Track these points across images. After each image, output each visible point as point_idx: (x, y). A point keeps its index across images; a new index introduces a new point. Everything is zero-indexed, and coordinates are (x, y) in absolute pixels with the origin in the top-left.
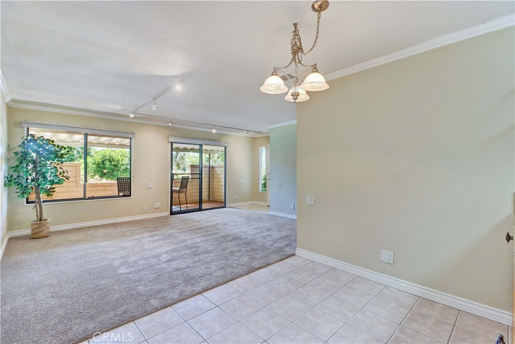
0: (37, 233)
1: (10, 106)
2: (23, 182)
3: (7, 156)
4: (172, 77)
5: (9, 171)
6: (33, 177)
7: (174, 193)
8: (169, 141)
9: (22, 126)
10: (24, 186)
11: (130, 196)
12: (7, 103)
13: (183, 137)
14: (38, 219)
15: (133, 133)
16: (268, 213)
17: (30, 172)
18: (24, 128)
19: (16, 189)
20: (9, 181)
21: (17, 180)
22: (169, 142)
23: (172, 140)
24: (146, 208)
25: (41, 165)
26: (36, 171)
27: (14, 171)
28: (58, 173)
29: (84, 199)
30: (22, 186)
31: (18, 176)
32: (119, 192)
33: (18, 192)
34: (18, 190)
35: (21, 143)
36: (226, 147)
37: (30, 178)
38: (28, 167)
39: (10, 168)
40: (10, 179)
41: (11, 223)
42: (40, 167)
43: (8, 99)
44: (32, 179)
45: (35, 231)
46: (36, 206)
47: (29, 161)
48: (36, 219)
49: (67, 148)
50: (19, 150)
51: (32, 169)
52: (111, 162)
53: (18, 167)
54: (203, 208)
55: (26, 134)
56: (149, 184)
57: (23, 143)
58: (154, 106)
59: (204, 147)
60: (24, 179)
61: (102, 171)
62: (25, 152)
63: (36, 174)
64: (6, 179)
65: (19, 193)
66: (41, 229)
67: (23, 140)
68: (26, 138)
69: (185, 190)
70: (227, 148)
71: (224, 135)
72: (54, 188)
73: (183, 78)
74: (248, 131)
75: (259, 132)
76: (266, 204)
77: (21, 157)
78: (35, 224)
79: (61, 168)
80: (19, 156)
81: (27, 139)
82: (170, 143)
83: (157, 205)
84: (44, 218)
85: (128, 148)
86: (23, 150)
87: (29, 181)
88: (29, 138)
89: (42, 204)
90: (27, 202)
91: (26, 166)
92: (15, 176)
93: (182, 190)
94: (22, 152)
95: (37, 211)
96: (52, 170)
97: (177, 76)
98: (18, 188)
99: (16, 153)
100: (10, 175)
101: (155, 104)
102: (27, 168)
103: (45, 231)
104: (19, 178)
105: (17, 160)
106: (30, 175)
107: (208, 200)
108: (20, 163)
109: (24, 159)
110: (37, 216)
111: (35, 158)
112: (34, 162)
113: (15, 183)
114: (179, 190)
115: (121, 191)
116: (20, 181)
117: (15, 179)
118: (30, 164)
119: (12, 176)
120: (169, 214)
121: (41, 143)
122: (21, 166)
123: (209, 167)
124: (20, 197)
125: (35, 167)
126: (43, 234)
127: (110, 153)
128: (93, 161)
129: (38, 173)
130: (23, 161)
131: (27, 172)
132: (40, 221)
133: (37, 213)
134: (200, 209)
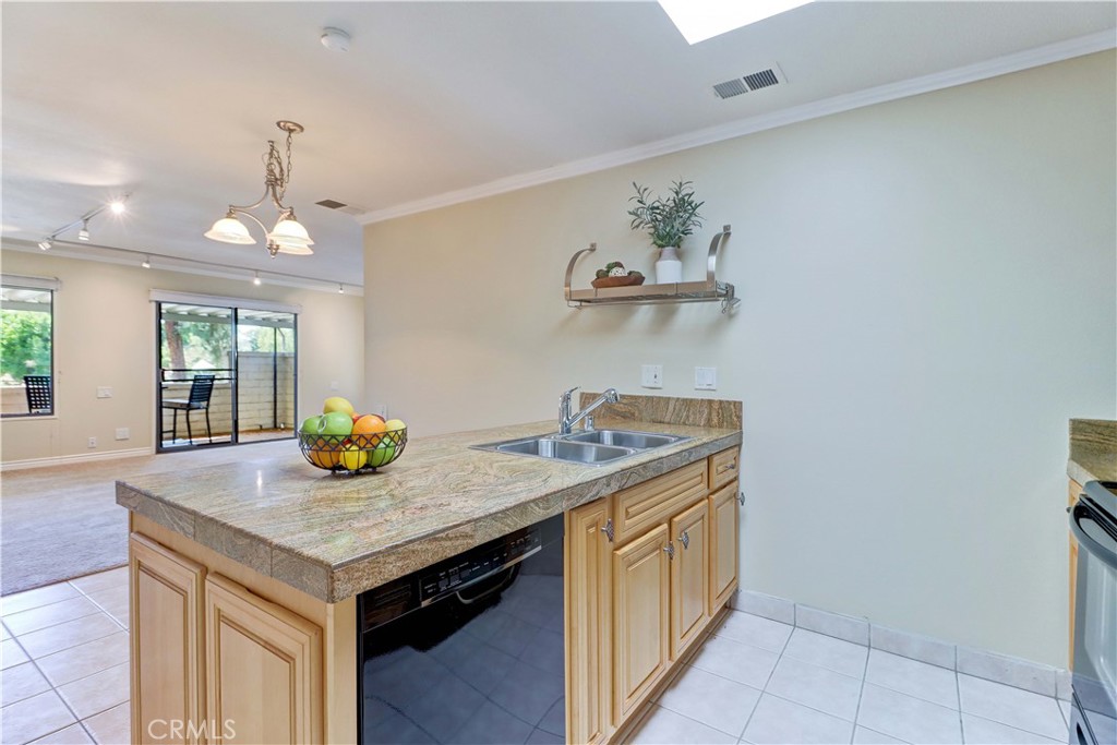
4: (105, 188)
7: (164, 410)
8: (150, 298)
11: (52, 413)
13: (190, 292)
15: (58, 280)
22: (150, 301)
23: (156, 296)
32: (30, 406)
36: (296, 315)
54: (240, 441)
56: (101, 389)
58: (82, 233)
59: (242, 314)
61: (20, 364)
69: (204, 404)
70: (298, 317)
71: (291, 290)
73: (127, 191)
74: (341, 284)
82: (153, 304)
83: (122, 432)
85: (46, 311)
93: (195, 404)
97: (114, 188)
101: (85, 230)
107: (271, 425)
114: (189, 405)
120: (153, 451)
123: (275, 357)
134: (235, 442)
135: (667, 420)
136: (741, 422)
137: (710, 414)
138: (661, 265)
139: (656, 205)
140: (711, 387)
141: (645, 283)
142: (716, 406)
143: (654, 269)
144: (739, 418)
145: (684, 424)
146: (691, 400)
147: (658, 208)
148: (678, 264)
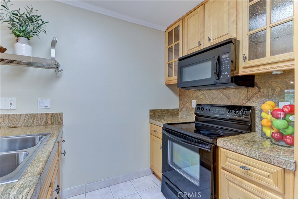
135: (19, 126)
136: (62, 121)
137: (47, 119)
138: (18, 45)
139: (16, 12)
140: (47, 108)
141: (5, 52)
142: (49, 116)
143: (13, 47)
144: (62, 119)
145: (31, 126)
146: (36, 114)
147: (17, 15)
148: (29, 47)
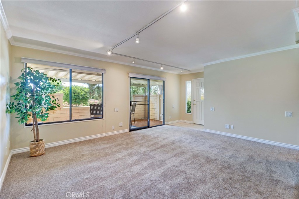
0: (35, 152)
1: (12, 44)
2: (23, 108)
3: (10, 86)
5: (11, 99)
6: (31, 104)
8: (129, 76)
9: (22, 62)
10: (23, 112)
11: (103, 118)
12: (8, 40)
13: (138, 73)
14: (35, 139)
15: (105, 70)
16: (202, 130)
17: (29, 100)
18: (23, 63)
19: (17, 114)
20: (10, 108)
21: (18, 107)
23: (131, 75)
24: (113, 126)
25: (38, 94)
26: (34, 99)
27: (15, 99)
28: (51, 101)
29: (70, 121)
30: (22, 112)
31: (18, 104)
32: (91, 114)
33: (18, 118)
34: (19, 116)
35: (21, 75)
36: (164, 81)
37: (28, 105)
38: (27, 95)
39: (12, 96)
40: (11, 106)
41: (13, 143)
42: (37, 95)
43: (9, 37)
44: (30, 106)
45: (33, 150)
46: (33, 129)
47: (27, 91)
48: (33, 140)
49: (57, 80)
50: (19, 81)
51: (30, 97)
52: (74, 93)
53: (18, 95)
54: (151, 126)
55: (25, 67)
56: (115, 108)
57: (23, 74)
60: (24, 106)
62: (24, 82)
63: (34, 102)
64: (8, 106)
65: (20, 119)
66: (38, 149)
67: (22, 73)
68: (25, 70)
71: (162, 73)
72: (48, 114)
74: (182, 69)
75: (188, 70)
76: (193, 123)
77: (21, 86)
78: (33, 144)
79: (53, 97)
80: (19, 86)
81: (26, 72)
82: (129, 78)
83: (121, 124)
84: (40, 138)
86: (22, 81)
87: (28, 108)
88: (28, 71)
89: (38, 125)
90: (26, 125)
91: (25, 95)
92: (16, 104)
93: (132, 112)
94: (21, 83)
95: (34, 133)
96: (46, 98)
98: (19, 114)
99: (17, 84)
100: (11, 103)
102: (26, 97)
103: (41, 150)
104: (20, 105)
105: (17, 89)
106: (29, 102)
107: (144, 118)
108: (20, 92)
109: (24, 89)
110: (35, 137)
111: (33, 88)
112: (32, 92)
113: (15, 110)
115: (93, 113)
116: (20, 108)
117: (15, 106)
118: (29, 93)
119: (13, 103)
120: (129, 131)
121: (37, 75)
122: (21, 94)
123: (145, 96)
124: (20, 122)
125: (33, 95)
126: (40, 152)
127: (74, 88)
128: (64, 93)
129: (35, 101)
130: (22, 90)
131: (26, 100)
132: (37, 141)
133: (34, 135)
134: (148, 127)
